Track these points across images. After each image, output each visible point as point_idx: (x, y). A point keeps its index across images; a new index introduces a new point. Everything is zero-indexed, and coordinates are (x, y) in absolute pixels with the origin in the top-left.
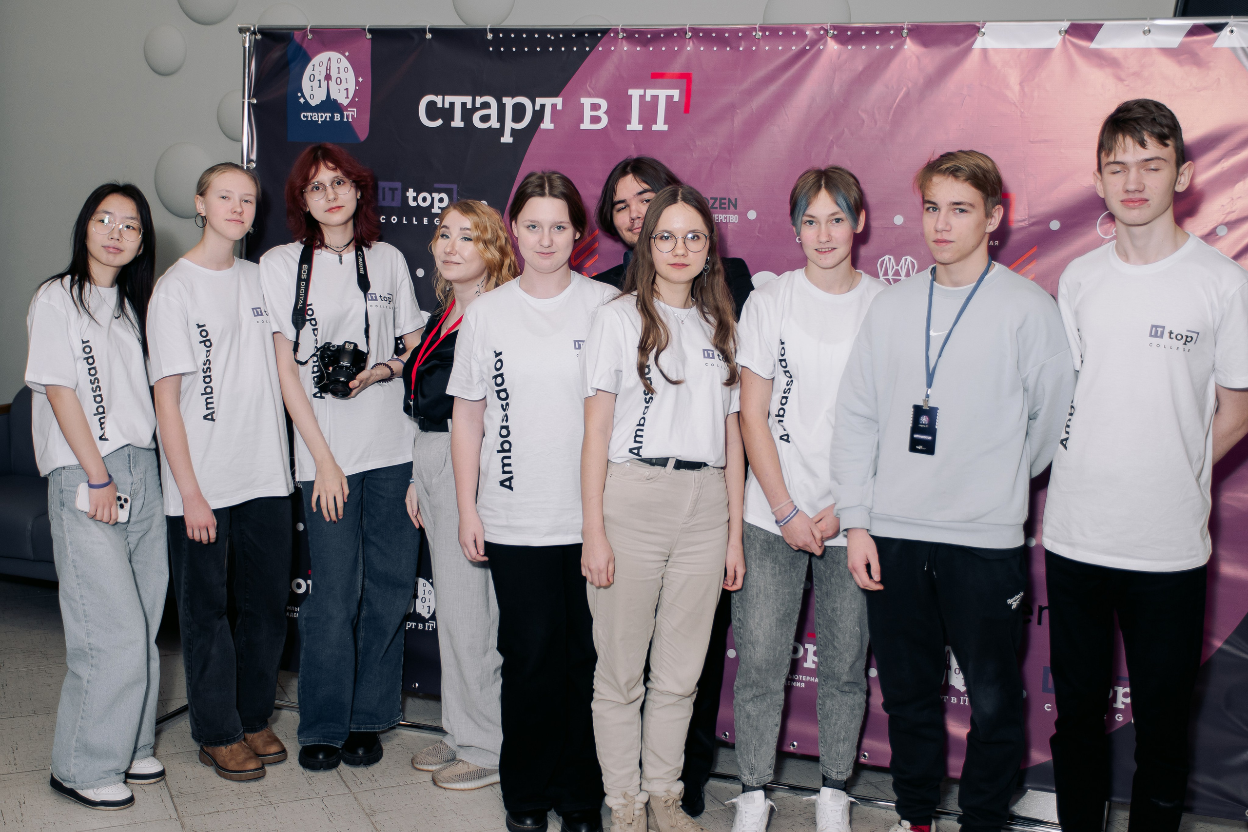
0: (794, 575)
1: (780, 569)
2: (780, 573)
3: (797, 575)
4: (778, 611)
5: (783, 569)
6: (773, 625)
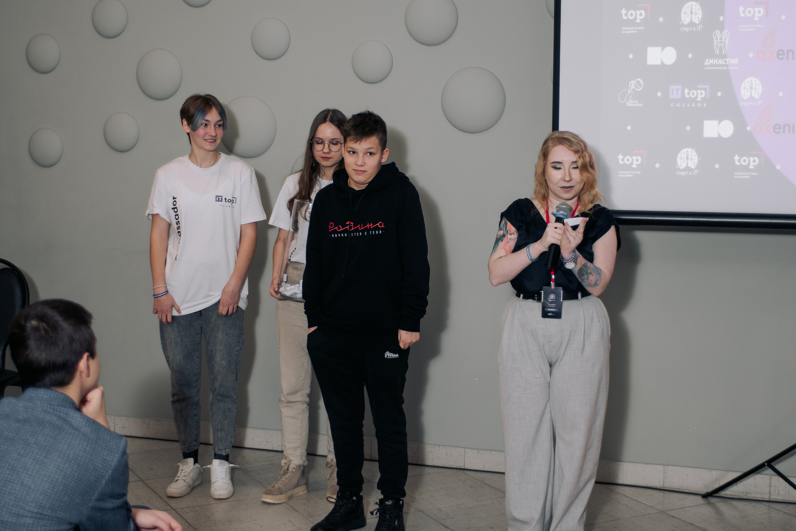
0: (192, 331)
4: (184, 351)
5: (184, 328)
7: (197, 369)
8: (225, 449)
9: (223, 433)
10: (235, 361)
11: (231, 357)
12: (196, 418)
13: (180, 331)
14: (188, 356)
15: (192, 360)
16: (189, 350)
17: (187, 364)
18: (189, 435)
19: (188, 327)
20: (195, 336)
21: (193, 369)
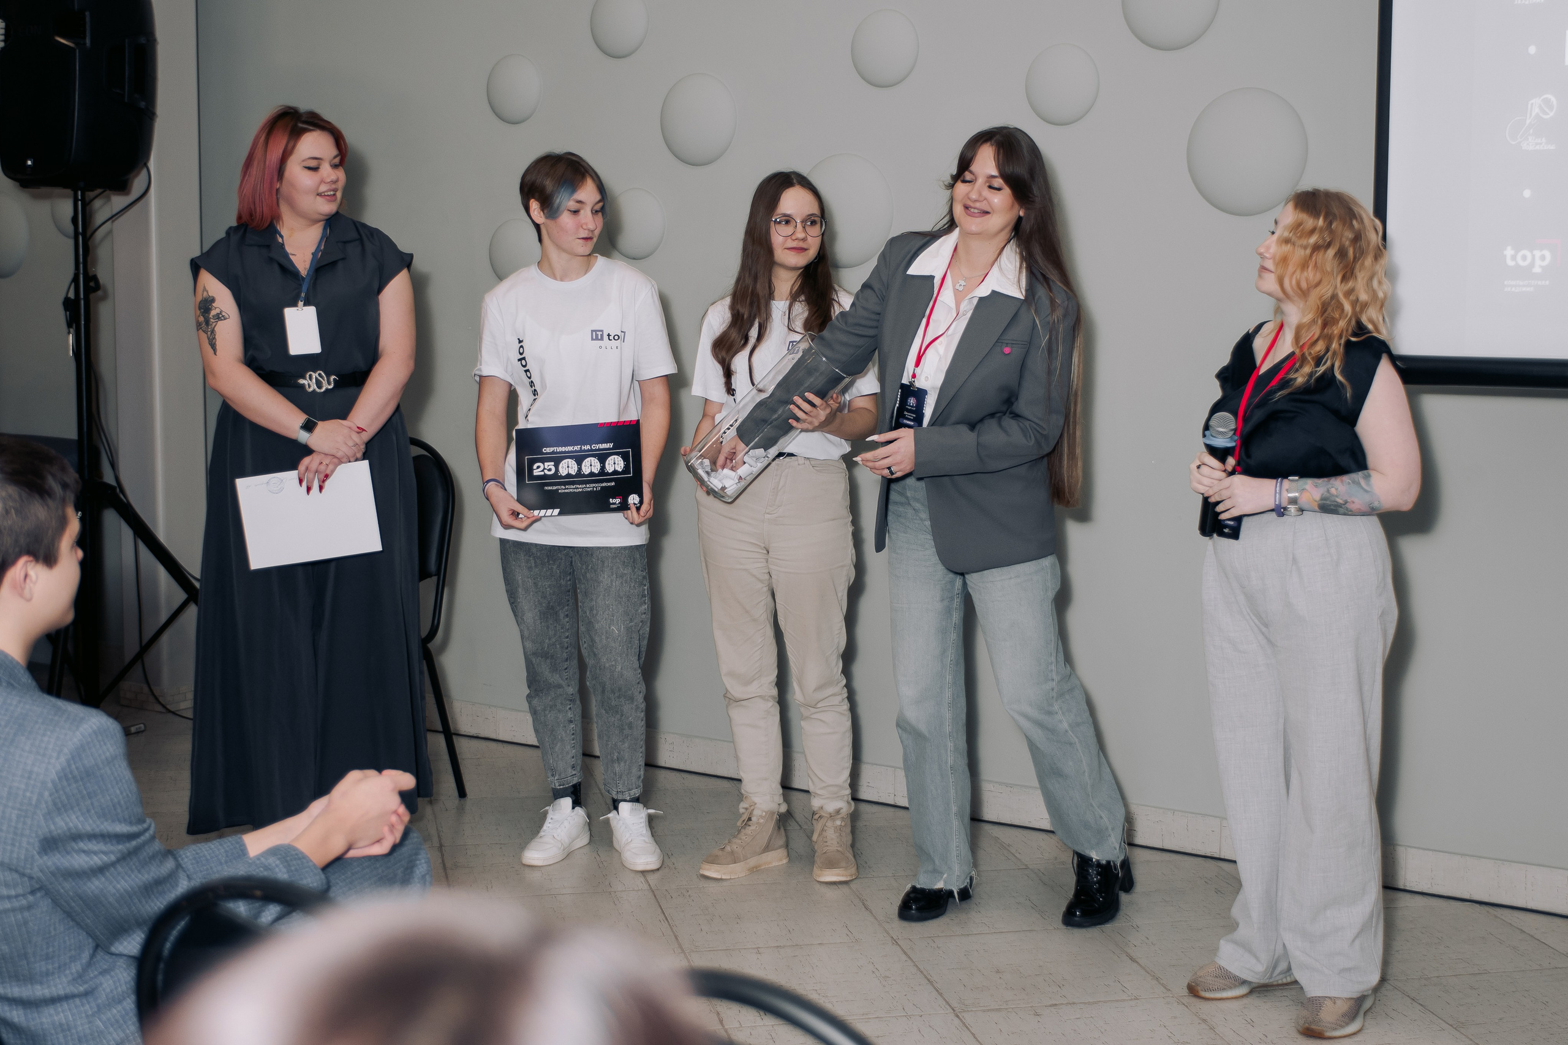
7: (567, 637)
8: (630, 789)
9: (622, 764)
11: (628, 620)
12: (572, 726)
13: (531, 567)
14: (549, 613)
15: (557, 620)
16: (549, 603)
17: (548, 627)
18: (560, 756)
19: (546, 560)
20: (560, 577)
21: (560, 637)
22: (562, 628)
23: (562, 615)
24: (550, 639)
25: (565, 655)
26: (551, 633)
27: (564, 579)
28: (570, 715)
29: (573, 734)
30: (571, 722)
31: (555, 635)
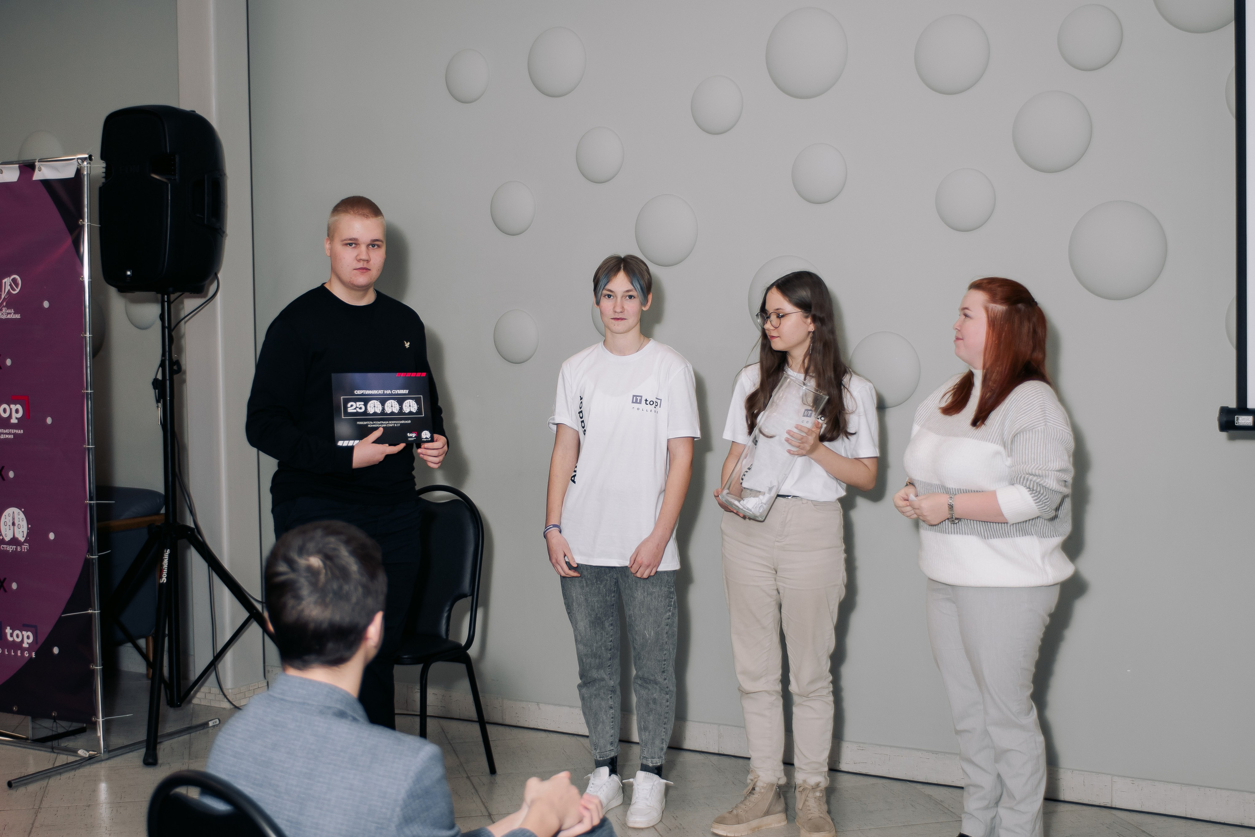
0: (602, 587)
1: (586, 583)
2: (587, 585)
3: (605, 586)
4: (590, 615)
5: (589, 582)
6: (587, 626)
7: (611, 641)
8: (653, 758)
9: (647, 734)
10: (667, 633)
11: (659, 626)
12: (612, 711)
13: (583, 586)
14: (597, 622)
15: (603, 628)
16: (597, 614)
17: (596, 634)
18: (601, 735)
19: (595, 581)
20: (606, 594)
21: (605, 641)
22: (607, 634)
23: (607, 624)
24: (597, 643)
25: (609, 656)
26: (598, 638)
27: (609, 596)
28: (611, 702)
29: (612, 718)
30: (611, 708)
31: (601, 640)
